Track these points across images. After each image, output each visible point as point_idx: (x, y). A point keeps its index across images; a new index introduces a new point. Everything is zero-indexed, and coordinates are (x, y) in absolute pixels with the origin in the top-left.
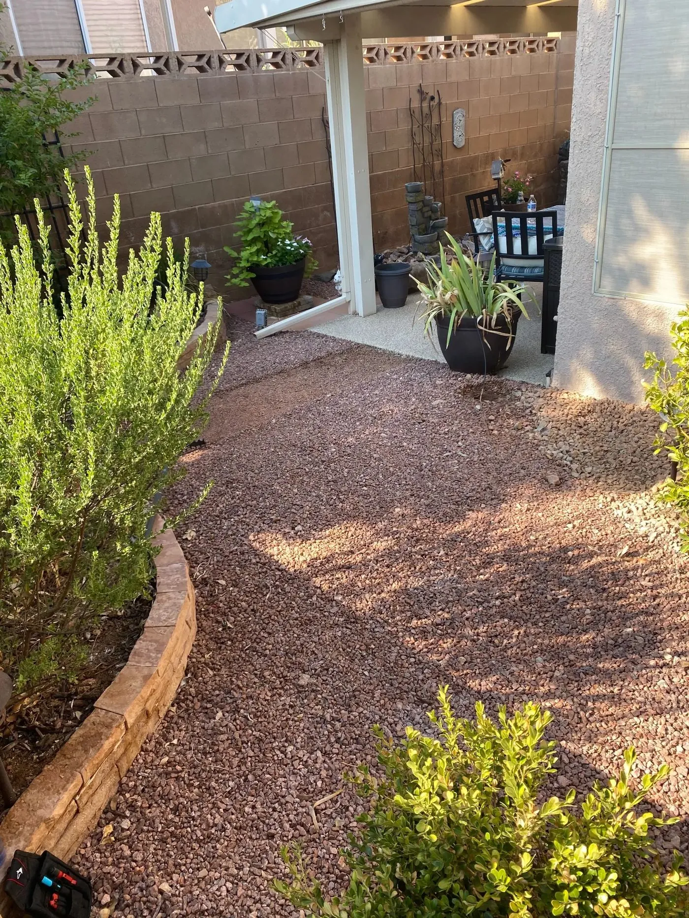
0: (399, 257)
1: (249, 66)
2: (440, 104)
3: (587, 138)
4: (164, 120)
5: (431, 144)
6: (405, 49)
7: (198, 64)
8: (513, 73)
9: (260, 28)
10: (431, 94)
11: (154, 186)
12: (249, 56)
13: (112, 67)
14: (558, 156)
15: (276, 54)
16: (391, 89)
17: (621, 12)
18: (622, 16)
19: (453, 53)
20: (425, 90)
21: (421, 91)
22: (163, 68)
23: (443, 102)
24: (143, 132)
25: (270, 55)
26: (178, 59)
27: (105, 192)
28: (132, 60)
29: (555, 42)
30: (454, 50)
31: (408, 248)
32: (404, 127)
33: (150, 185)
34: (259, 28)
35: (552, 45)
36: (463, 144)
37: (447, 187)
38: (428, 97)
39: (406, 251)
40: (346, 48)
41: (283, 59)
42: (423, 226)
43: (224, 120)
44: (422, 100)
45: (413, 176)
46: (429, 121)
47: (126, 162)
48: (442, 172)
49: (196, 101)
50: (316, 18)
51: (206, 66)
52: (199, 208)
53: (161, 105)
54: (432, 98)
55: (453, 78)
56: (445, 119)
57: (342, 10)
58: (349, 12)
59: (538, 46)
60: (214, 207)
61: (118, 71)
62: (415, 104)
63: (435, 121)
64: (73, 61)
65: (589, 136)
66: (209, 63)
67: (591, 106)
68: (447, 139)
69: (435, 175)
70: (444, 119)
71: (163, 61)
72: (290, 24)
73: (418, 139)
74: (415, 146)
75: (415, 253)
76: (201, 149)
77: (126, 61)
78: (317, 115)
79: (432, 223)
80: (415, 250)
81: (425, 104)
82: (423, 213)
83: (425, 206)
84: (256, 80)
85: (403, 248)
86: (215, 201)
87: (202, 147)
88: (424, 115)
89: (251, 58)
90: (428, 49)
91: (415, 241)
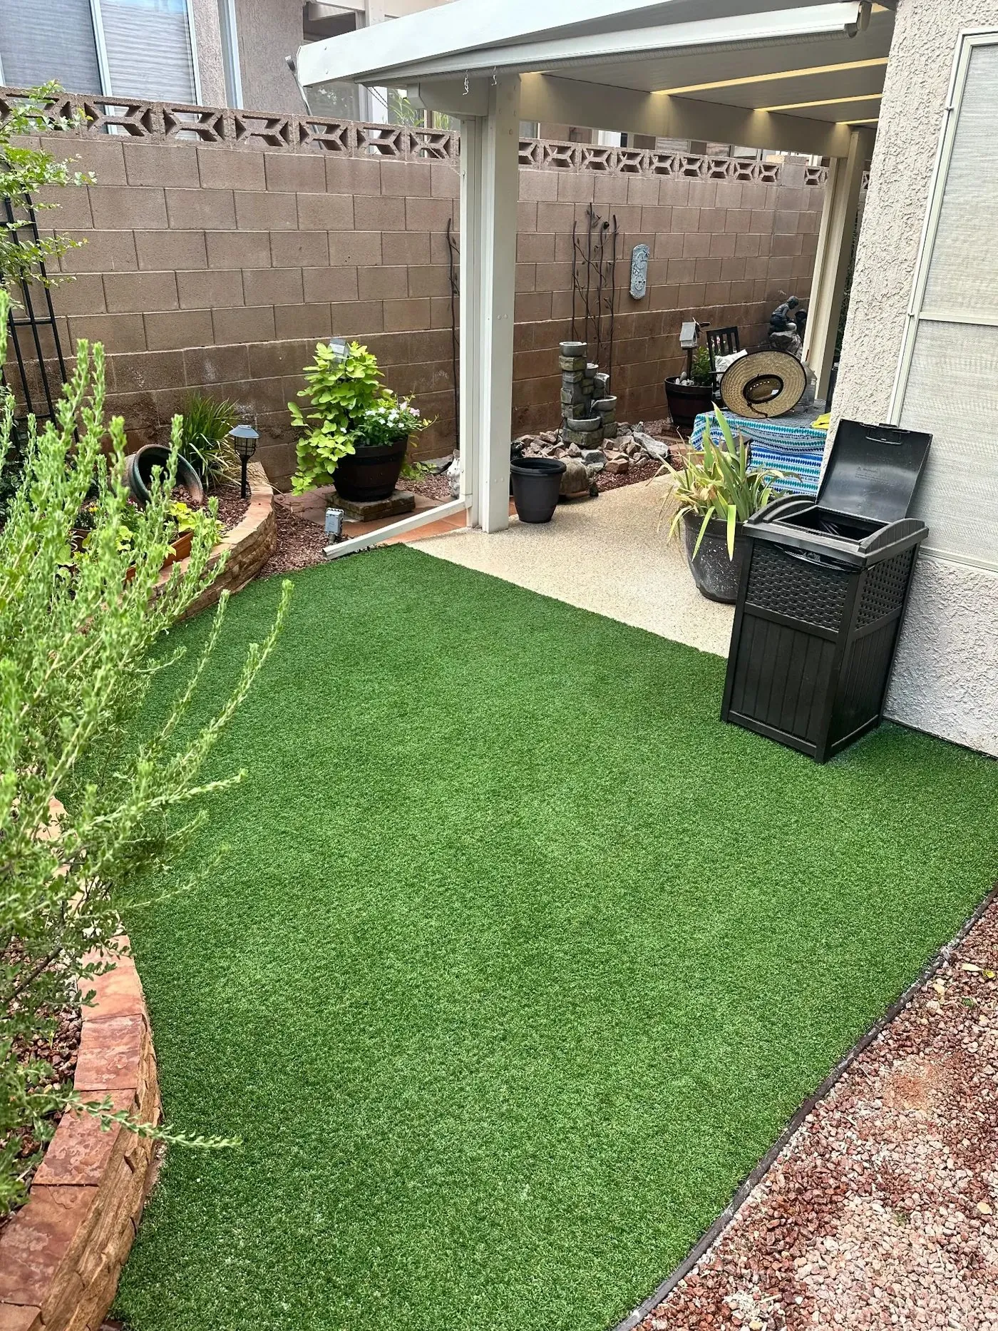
0: (543, 446)
1: (345, 145)
2: (615, 235)
3: (879, 298)
4: (207, 209)
5: (599, 290)
6: (574, 151)
7: (265, 132)
8: (718, 205)
9: (366, 85)
10: (604, 219)
11: (183, 306)
12: (346, 130)
13: (131, 120)
14: (769, 326)
15: (386, 133)
16: (549, 205)
17: (955, 106)
18: (956, 110)
19: (638, 166)
20: (596, 212)
21: (590, 214)
22: (213, 132)
23: (621, 231)
24: (172, 224)
25: (377, 134)
26: (236, 120)
27: (103, 308)
28: (164, 112)
29: (775, 170)
30: (641, 163)
31: (557, 436)
32: (563, 260)
33: (176, 304)
34: (364, 84)
35: (772, 173)
36: (643, 293)
37: (616, 352)
38: (601, 223)
39: (553, 439)
40: (494, 129)
41: (397, 142)
42: (580, 407)
43: (300, 220)
44: (592, 227)
45: (570, 333)
46: (598, 257)
47: (141, 265)
48: (611, 332)
49: (260, 187)
50: (454, 76)
51: (280, 138)
52: (251, 347)
53: (205, 186)
54: (606, 226)
55: (637, 201)
56: (621, 257)
57: (498, 67)
58: (507, 70)
59: (753, 172)
60: (274, 347)
61: (141, 127)
62: (582, 230)
63: (607, 259)
64: (68, 103)
65: (883, 296)
66: (284, 132)
67: (891, 248)
68: (621, 285)
69: (601, 335)
70: (619, 256)
71: (212, 121)
72: (413, 81)
73: (581, 281)
74: (577, 290)
75: (567, 445)
76: (261, 259)
77: (155, 113)
78: (439, 230)
79: (593, 403)
80: (567, 439)
81: (595, 233)
82: (582, 388)
83: (585, 377)
84: (354, 166)
85: (550, 435)
86: (276, 338)
87: (264, 254)
88: (592, 249)
89: (349, 133)
90: (605, 156)
91: (568, 427)
